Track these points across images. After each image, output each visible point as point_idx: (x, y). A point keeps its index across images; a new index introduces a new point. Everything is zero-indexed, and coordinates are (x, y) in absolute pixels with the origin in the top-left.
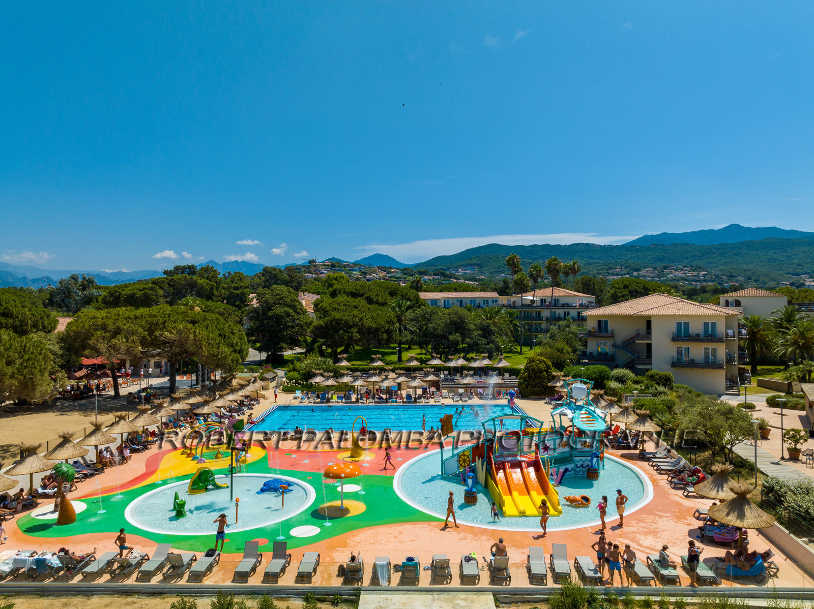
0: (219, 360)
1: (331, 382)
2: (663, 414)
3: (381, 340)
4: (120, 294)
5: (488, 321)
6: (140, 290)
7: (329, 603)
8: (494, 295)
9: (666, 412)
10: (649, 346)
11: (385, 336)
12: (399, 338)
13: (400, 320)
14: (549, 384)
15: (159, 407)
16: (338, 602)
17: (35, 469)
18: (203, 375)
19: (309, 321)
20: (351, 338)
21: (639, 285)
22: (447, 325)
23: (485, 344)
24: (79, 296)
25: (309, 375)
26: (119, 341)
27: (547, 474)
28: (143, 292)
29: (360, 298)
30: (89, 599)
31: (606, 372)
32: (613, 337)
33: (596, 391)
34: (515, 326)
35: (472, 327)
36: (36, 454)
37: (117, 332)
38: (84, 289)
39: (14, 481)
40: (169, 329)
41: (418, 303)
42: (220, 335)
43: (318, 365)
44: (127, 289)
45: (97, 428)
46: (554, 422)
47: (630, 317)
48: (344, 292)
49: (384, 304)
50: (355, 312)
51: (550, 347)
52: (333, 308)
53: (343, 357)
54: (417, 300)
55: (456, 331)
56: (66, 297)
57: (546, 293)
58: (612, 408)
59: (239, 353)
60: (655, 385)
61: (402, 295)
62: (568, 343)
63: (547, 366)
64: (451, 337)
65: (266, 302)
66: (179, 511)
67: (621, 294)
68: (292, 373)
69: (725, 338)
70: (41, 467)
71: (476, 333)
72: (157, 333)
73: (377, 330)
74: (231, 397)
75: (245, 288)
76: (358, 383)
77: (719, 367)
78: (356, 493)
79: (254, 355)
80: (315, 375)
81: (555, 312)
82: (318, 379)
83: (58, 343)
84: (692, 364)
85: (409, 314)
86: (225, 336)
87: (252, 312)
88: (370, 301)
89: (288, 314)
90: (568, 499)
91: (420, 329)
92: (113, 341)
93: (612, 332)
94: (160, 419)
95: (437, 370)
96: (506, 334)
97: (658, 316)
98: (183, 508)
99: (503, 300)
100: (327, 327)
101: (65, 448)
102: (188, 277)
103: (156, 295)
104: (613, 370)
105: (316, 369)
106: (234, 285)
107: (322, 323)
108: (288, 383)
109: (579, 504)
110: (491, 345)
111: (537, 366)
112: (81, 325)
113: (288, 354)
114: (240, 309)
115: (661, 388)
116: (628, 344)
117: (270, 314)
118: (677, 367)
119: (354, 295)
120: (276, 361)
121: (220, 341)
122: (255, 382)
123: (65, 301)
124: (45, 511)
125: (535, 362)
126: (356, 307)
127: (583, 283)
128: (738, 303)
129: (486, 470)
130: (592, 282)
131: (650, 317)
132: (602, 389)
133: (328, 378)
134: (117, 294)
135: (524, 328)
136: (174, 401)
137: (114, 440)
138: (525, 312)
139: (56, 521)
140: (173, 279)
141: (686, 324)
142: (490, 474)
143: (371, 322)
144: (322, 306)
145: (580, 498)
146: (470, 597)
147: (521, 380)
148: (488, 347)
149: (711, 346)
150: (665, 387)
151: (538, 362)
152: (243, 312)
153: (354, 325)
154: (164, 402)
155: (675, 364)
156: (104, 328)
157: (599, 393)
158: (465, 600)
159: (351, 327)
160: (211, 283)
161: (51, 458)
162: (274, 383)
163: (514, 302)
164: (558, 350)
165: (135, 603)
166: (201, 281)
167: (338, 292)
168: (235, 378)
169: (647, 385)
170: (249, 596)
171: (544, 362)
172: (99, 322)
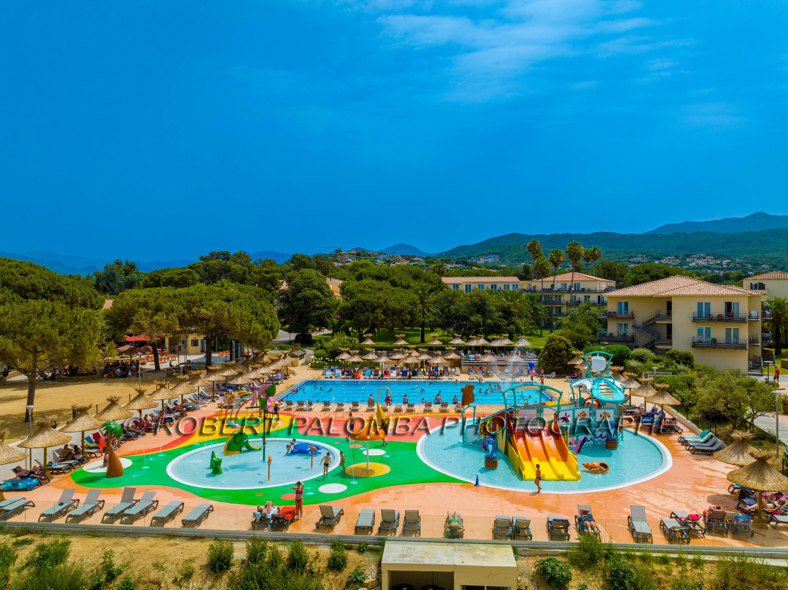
0: (251, 336)
1: (356, 359)
2: (682, 391)
3: (404, 321)
4: (160, 278)
5: (509, 303)
6: (178, 275)
7: (355, 551)
8: (516, 279)
9: (686, 388)
10: (669, 327)
11: (408, 317)
12: (421, 319)
13: (423, 303)
14: (569, 363)
15: (197, 377)
16: (364, 550)
17: (86, 427)
18: (237, 351)
19: (335, 302)
20: (376, 319)
21: (660, 270)
22: (468, 306)
23: (506, 325)
24: (122, 280)
25: (335, 353)
26: (160, 317)
27: (566, 443)
28: (181, 276)
29: (384, 281)
30: (136, 541)
31: (627, 351)
32: (633, 318)
33: (616, 368)
34: (535, 309)
35: (493, 308)
36: (87, 414)
37: (158, 309)
38: (126, 274)
39: (68, 437)
40: (205, 306)
41: (441, 286)
42: (252, 313)
43: (344, 343)
44: (166, 274)
45: (141, 394)
46: (573, 394)
47: (650, 298)
48: (370, 276)
49: (407, 287)
50: (380, 294)
51: (569, 327)
52: (358, 291)
53: (368, 337)
54: (439, 283)
55: (478, 312)
56: (112, 281)
57: (565, 278)
58: (631, 384)
59: (270, 329)
60: (675, 364)
61: (425, 279)
62: (588, 325)
63: (567, 345)
64: (472, 318)
65: (296, 285)
66: (216, 468)
67: (642, 279)
68: (319, 351)
69: (747, 319)
70: (92, 425)
71: (497, 315)
72: (194, 310)
73: (401, 311)
74: (263, 370)
75: (276, 272)
76: (383, 360)
77: (742, 347)
78: (382, 456)
79: (284, 336)
80: (341, 352)
81: (575, 297)
82: (345, 356)
83: (104, 319)
84: (714, 345)
85: (432, 298)
86: (257, 314)
87: (282, 294)
88: (394, 284)
89: (317, 297)
90: (586, 466)
91: (442, 311)
92: (155, 318)
93: (632, 314)
94: (197, 388)
95: (458, 349)
96: (526, 317)
97: (678, 296)
98: (220, 465)
99: (524, 285)
100: (353, 308)
101: (112, 411)
102: (223, 262)
103: (193, 279)
104: (632, 350)
105: (343, 347)
106: (265, 269)
107: (349, 304)
108: (316, 360)
109: (598, 470)
110: (511, 326)
111: (556, 345)
112: (125, 303)
113: (315, 335)
114: (270, 292)
115: (681, 367)
116: (649, 325)
117: (299, 296)
118: (698, 347)
119: (378, 278)
120: (305, 340)
121: (252, 318)
122: (285, 357)
123: (111, 284)
124: (96, 466)
125: (555, 341)
126: (380, 289)
127: (603, 269)
128: (762, 286)
129: (506, 437)
130: (613, 268)
131: (670, 297)
132: (621, 366)
133: (353, 355)
134: (157, 278)
135: (545, 312)
136: (210, 372)
137: (156, 405)
138: (545, 296)
139: (105, 475)
140: (208, 264)
141: (708, 305)
142: (509, 441)
143: (395, 304)
144: (348, 289)
145: (598, 465)
146: (490, 548)
147: (542, 359)
148: (509, 328)
149: (732, 326)
150: (686, 366)
151: (557, 341)
152: (273, 295)
153: (379, 307)
154: (201, 374)
155: (695, 345)
156: (146, 305)
157: (618, 370)
158: (485, 551)
159: (376, 308)
160: (244, 268)
161: (100, 419)
162: (303, 361)
163: (535, 287)
164: (578, 331)
165: (177, 545)
166: (235, 266)
167: (363, 275)
168: (267, 354)
169: (667, 363)
170: (280, 543)
171: (564, 341)
172: (142, 300)
